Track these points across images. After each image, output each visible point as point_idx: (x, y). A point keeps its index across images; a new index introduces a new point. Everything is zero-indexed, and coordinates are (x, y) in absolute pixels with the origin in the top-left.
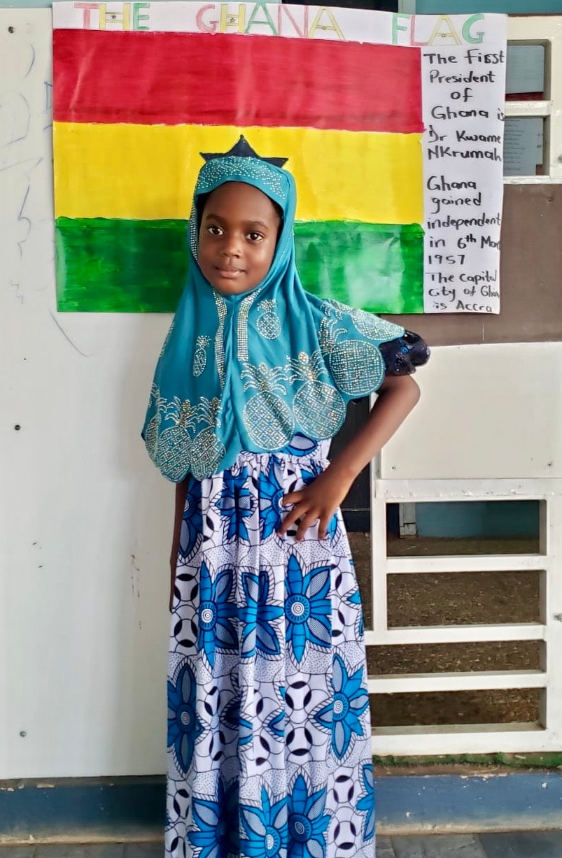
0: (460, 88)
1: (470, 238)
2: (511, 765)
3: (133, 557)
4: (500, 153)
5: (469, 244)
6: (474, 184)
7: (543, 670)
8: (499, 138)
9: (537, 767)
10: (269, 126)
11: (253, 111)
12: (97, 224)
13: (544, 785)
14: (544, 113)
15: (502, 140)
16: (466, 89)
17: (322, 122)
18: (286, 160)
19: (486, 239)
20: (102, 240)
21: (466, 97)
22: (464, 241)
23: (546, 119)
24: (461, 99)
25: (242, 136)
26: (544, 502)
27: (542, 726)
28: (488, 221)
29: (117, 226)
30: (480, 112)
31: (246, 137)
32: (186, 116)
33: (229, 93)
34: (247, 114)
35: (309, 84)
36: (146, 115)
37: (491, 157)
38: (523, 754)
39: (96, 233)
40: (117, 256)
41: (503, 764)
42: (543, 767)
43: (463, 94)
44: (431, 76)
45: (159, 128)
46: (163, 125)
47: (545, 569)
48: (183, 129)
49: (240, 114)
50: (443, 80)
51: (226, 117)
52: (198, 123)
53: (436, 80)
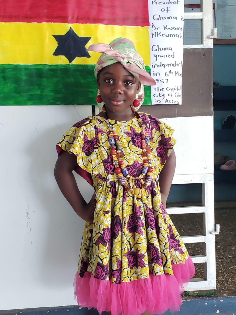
0: (165, 7)
1: (170, 72)
2: (192, 296)
3: (28, 213)
4: (182, 35)
5: (170, 74)
6: (171, 48)
7: (205, 255)
8: (182, 28)
9: (203, 296)
10: (83, 23)
11: (75, 17)
12: (7, 67)
13: (206, 304)
14: (201, 18)
15: (183, 29)
16: (167, 8)
17: (106, 22)
18: (90, 38)
19: (177, 72)
20: (9, 74)
21: (167, 10)
22: (168, 73)
23: (202, 20)
24: (166, 11)
25: (71, 28)
26: (204, 184)
27: (206, 279)
28: (177, 65)
29: (16, 68)
30: (173, 17)
31: (72, 28)
32: (47, 19)
33: (64, 8)
34: (73, 18)
35: (100, 5)
36: (28, 18)
37: (178, 37)
38: (197, 291)
39: (7, 71)
40: (17, 81)
41: (189, 296)
42: (205, 296)
43: (166, 9)
44: (152, 2)
45: (34, 24)
46: (36, 23)
47: (205, 212)
48: (45, 25)
49: (70, 18)
50: (157, 3)
51: (64, 19)
52: (51, 22)
53: (154, 3)
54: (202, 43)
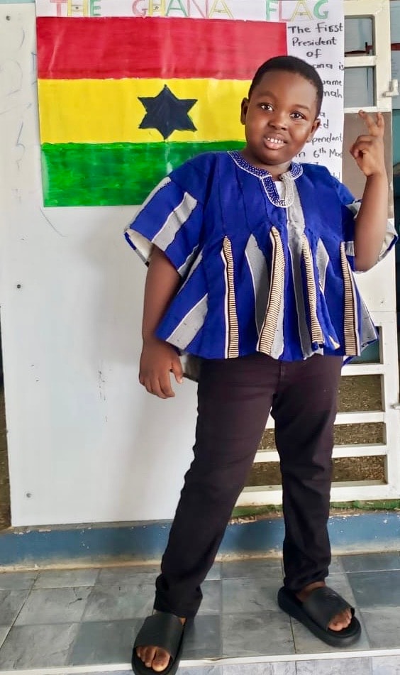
0: (313, 49)
1: (322, 150)
2: (363, 508)
3: (100, 373)
4: (341, 92)
5: (321, 154)
6: (324, 114)
7: (385, 444)
8: (340, 82)
9: (380, 509)
10: (184, 78)
11: (173, 69)
12: (69, 147)
13: (385, 521)
14: (372, 64)
15: (342, 83)
16: (317, 50)
17: (220, 74)
18: (196, 100)
19: (333, 150)
20: (72, 157)
21: (317, 55)
22: (318, 153)
23: (374, 68)
24: (314, 56)
25: (165, 86)
26: (381, 327)
27: (385, 482)
28: (333, 138)
29: (82, 148)
30: (327, 65)
31: (168, 86)
32: (128, 73)
33: (156, 57)
34: (169, 70)
35: (210, 50)
36: (100, 73)
37: (335, 95)
38: (372, 501)
39: (69, 153)
40: (84, 168)
41: (357, 507)
42: (384, 509)
43: (315, 53)
44: (294, 42)
45: (110, 82)
46: (112, 80)
47: (383, 373)
48: (126, 82)
49: (164, 70)
50: (301, 44)
51: (155, 72)
52: (135, 76)
53: (297, 44)
54: (375, 104)
